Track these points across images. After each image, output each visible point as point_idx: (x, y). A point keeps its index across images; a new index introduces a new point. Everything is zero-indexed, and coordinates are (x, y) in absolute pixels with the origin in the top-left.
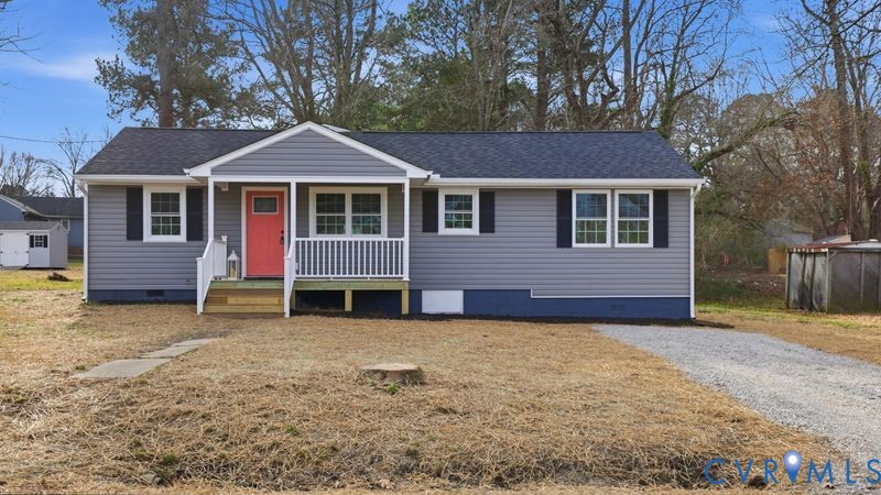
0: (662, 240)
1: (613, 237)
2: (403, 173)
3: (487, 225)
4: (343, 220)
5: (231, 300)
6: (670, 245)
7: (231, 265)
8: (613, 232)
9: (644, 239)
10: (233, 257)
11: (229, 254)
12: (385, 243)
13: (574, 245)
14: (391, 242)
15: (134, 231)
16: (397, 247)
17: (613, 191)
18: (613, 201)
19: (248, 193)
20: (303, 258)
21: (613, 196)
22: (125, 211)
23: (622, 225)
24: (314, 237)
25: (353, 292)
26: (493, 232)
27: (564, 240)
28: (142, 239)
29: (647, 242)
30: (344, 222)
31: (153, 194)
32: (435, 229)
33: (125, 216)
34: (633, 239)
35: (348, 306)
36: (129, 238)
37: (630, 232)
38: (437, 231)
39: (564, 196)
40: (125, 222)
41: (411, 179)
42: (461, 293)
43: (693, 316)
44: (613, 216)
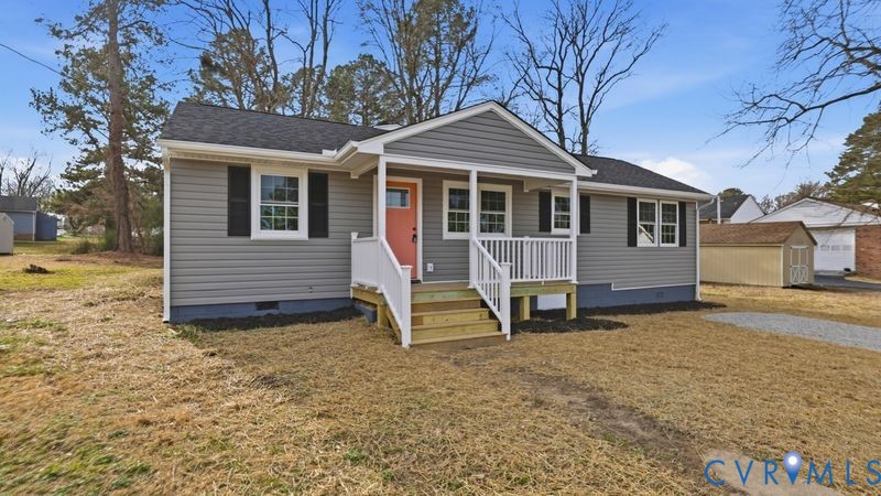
0: (683, 241)
1: (659, 238)
3: (585, 226)
5: (427, 320)
8: (659, 234)
9: (673, 239)
12: (511, 242)
13: (638, 244)
14: (517, 242)
15: (239, 224)
17: (659, 201)
18: (659, 208)
21: (659, 204)
22: (226, 197)
23: (662, 228)
27: (632, 240)
28: (249, 235)
29: (674, 243)
31: (264, 177)
32: (549, 228)
33: (225, 205)
34: (668, 240)
36: (231, 233)
37: (666, 235)
38: (551, 231)
39: (632, 201)
40: (225, 212)
43: (699, 298)
44: (659, 221)
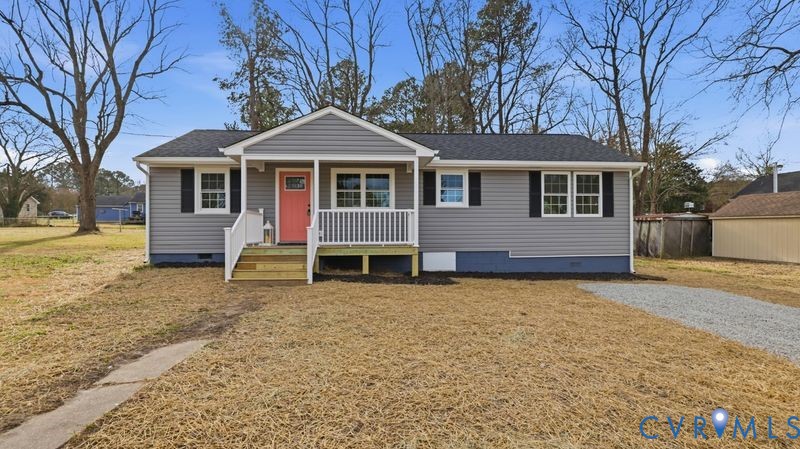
0: (609, 211)
1: (572, 209)
2: (413, 152)
3: (475, 199)
4: (358, 196)
5: (260, 266)
6: (615, 215)
7: (266, 232)
8: (572, 205)
9: (595, 210)
10: (268, 226)
11: (265, 223)
12: (392, 214)
13: (543, 215)
14: (398, 213)
15: (187, 205)
16: (403, 218)
17: (572, 172)
18: (572, 180)
19: (281, 173)
20: (326, 226)
21: (572, 176)
22: (180, 188)
23: (579, 199)
24: (334, 209)
25: (370, 257)
26: (479, 204)
27: (535, 212)
28: (193, 211)
29: (597, 213)
30: (359, 197)
31: (203, 175)
32: (433, 203)
33: (180, 193)
34: (587, 211)
35: (366, 270)
36: (184, 210)
37: (584, 206)
38: (434, 204)
39: (535, 176)
40: (180, 197)
41: (420, 158)
42: (454, 254)
43: (632, 270)
44: (572, 192)
